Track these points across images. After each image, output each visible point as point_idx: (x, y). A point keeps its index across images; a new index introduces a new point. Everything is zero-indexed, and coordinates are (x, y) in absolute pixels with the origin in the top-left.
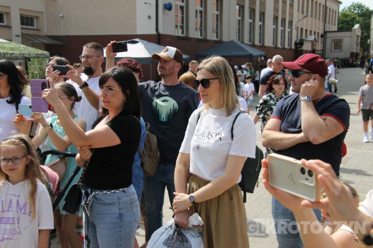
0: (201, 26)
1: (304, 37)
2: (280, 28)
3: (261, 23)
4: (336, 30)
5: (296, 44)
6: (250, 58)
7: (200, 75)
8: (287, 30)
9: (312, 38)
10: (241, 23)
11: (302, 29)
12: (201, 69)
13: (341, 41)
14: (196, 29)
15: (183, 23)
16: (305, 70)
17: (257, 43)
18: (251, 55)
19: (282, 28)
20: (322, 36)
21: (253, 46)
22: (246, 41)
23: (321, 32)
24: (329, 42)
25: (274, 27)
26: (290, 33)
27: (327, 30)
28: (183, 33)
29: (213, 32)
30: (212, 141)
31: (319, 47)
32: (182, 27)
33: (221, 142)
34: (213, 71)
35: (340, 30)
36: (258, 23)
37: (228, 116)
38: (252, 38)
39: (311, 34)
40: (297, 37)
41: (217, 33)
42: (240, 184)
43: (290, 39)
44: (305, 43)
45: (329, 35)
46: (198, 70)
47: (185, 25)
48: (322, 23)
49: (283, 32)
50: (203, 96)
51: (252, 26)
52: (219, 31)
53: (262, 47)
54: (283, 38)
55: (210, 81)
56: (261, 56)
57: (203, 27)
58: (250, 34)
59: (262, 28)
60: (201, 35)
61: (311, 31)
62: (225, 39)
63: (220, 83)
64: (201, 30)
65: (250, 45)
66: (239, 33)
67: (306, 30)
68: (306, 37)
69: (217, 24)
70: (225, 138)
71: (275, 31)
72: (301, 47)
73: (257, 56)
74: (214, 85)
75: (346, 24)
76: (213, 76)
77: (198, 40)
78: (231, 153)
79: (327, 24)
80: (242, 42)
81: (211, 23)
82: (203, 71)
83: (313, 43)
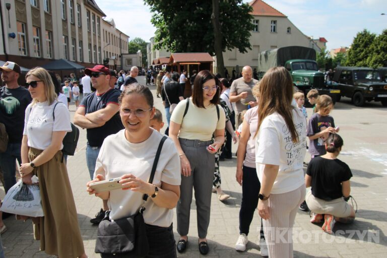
0: (39, 49)
1: (109, 57)
2: (93, 51)
3: (80, 48)
4: (128, 53)
5: (104, 61)
6: (74, 70)
7: (29, 79)
8: (98, 52)
9: (114, 58)
10: (67, 47)
11: (107, 52)
12: (29, 75)
13: (131, 60)
14: (35, 51)
15: (24, 46)
16: (102, 73)
17: (79, 60)
18: (75, 68)
19: (94, 51)
20: (120, 57)
21: (76, 62)
22: (71, 59)
23: (119, 54)
24: (124, 60)
25: (89, 50)
26: (100, 55)
27: (122, 53)
28: (25, 54)
29: (48, 53)
30: (41, 123)
31: (118, 63)
32: (24, 50)
33: (46, 123)
34: (38, 76)
35: (130, 53)
36: (78, 48)
37: (49, 105)
38: (75, 58)
39: (113, 55)
40: (105, 57)
41: (50, 54)
42: (62, 150)
43: (100, 58)
44: (110, 61)
45: (123, 56)
46: (27, 76)
47: (26, 49)
48: (119, 49)
49: (96, 54)
50: (32, 93)
51: (75, 49)
52: (52, 53)
53: (83, 63)
54: (96, 57)
55: (37, 82)
56: (82, 69)
57: (40, 50)
58: (74, 55)
59: (82, 51)
60: (39, 55)
61: (113, 54)
62: (56, 58)
63: (44, 84)
64: (39, 52)
65: (74, 62)
66: (66, 54)
67: (110, 53)
68: (110, 57)
69: (50, 48)
70: (49, 120)
71: (90, 53)
72: (108, 63)
73: (80, 69)
74: (40, 85)
75: (133, 49)
76: (39, 80)
77: (37, 58)
78: (55, 130)
79: (122, 49)
80: (69, 60)
81: (46, 48)
82: (32, 76)
83: (115, 61)
